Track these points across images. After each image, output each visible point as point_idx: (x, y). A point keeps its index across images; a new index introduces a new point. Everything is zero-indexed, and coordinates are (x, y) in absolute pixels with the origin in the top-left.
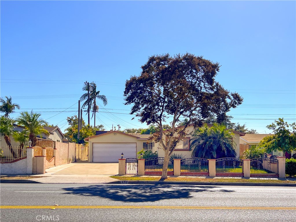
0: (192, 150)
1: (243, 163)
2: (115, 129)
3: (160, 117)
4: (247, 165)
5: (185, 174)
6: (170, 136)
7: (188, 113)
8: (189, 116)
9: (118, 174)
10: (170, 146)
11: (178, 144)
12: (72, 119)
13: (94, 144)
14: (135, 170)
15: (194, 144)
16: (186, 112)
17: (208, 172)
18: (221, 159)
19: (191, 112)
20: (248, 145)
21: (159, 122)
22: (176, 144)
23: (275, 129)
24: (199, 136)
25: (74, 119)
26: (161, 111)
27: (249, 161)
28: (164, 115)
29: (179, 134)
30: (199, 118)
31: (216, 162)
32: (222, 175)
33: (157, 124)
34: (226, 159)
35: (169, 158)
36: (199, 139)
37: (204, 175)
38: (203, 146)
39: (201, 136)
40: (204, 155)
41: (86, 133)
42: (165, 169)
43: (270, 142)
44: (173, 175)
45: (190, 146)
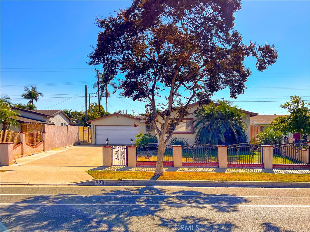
0: (195, 133)
1: (263, 151)
2: (123, 113)
3: (152, 90)
4: (268, 152)
5: (188, 165)
6: (166, 117)
7: (191, 84)
8: (193, 89)
9: (102, 165)
10: (166, 130)
11: (177, 126)
12: (92, 105)
13: (96, 127)
14: (124, 160)
15: (198, 126)
16: (188, 82)
17: (218, 162)
18: (235, 146)
19: (196, 83)
20: (259, 127)
21: (151, 96)
22: (175, 127)
23: (290, 108)
24: (204, 116)
25: (94, 105)
26: (154, 81)
27: (272, 148)
28: (158, 87)
29: (179, 113)
30: (205, 91)
31: (228, 150)
32: (235, 166)
33: (148, 99)
34: (241, 145)
35: (165, 146)
36: (204, 120)
37: (212, 166)
38: (209, 129)
39: (206, 117)
40: (210, 139)
41: (93, 116)
42: (160, 162)
43: (286, 123)
44: (173, 166)
45: (193, 128)
